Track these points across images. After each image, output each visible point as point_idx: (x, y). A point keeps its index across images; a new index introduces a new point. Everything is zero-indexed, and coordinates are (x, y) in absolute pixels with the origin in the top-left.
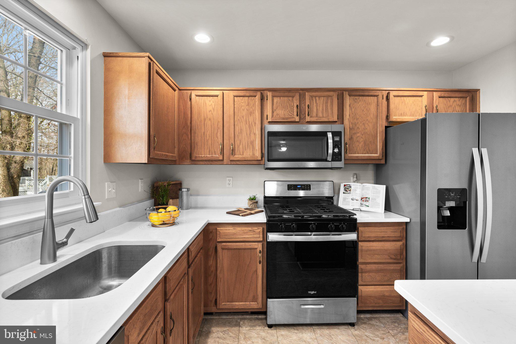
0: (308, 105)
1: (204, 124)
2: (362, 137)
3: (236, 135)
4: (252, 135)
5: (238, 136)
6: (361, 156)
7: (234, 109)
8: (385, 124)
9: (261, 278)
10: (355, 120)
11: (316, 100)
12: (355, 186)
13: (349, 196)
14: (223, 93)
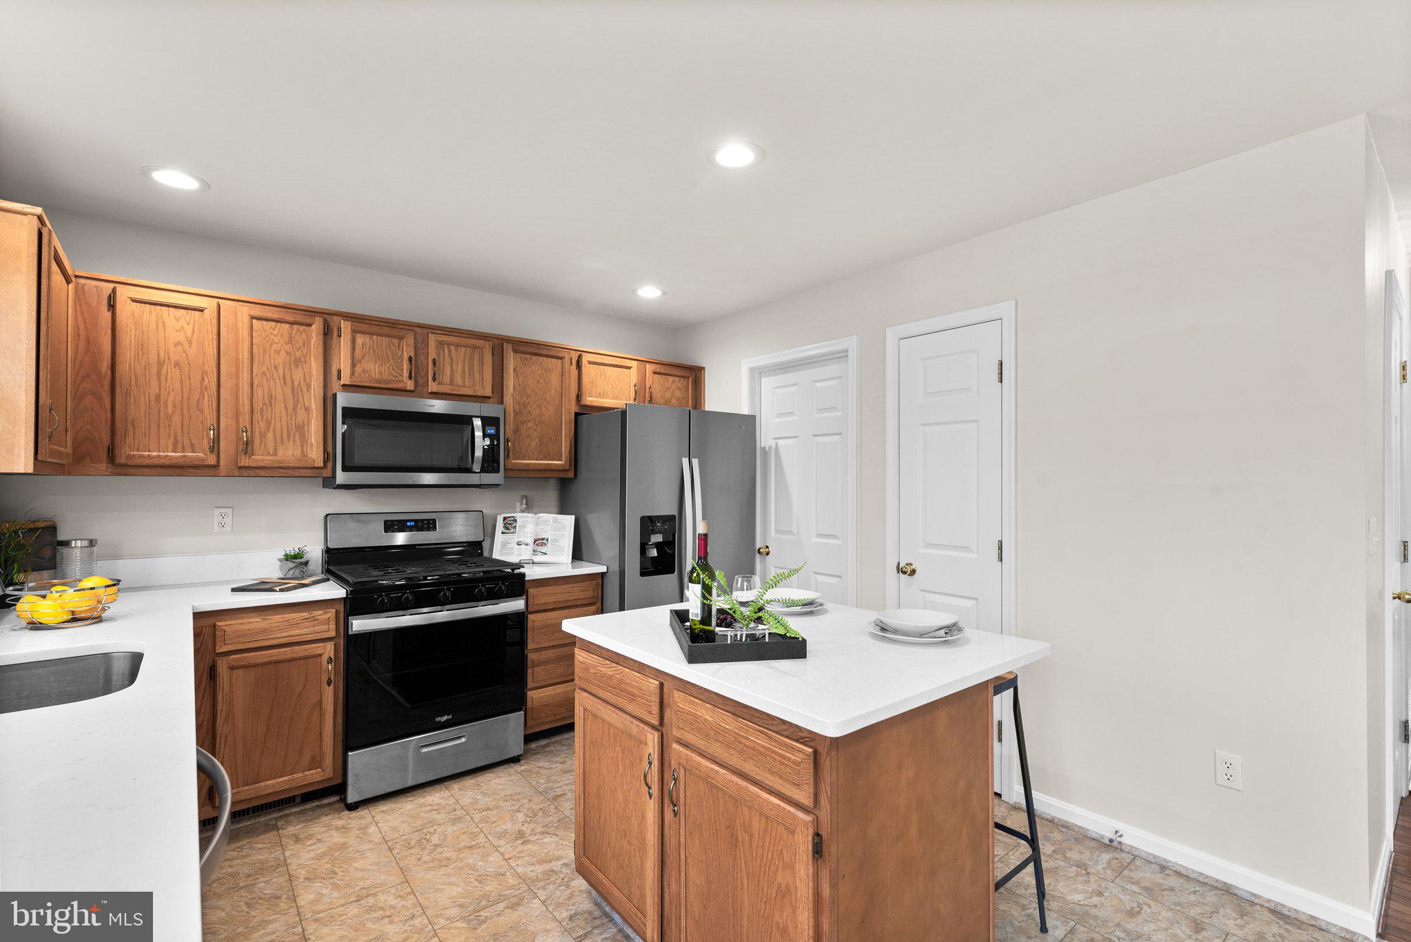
0: (434, 359)
1: (159, 374)
2: (535, 430)
3: (255, 410)
5: (262, 410)
6: (535, 464)
7: (252, 349)
8: (574, 408)
9: (332, 715)
10: (525, 399)
11: (450, 351)
12: (525, 519)
13: (514, 538)
14: (219, 306)
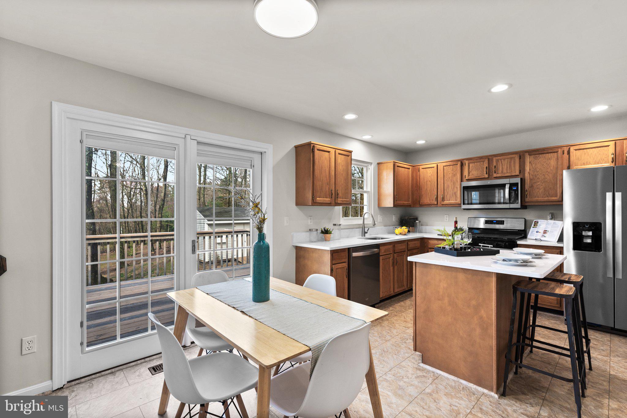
0: (495, 166)
1: (426, 184)
2: (541, 185)
3: (445, 190)
4: (455, 189)
5: (446, 189)
6: (541, 199)
7: (444, 174)
10: (535, 173)
11: (501, 162)
12: (541, 222)
13: (536, 230)
14: (437, 165)
